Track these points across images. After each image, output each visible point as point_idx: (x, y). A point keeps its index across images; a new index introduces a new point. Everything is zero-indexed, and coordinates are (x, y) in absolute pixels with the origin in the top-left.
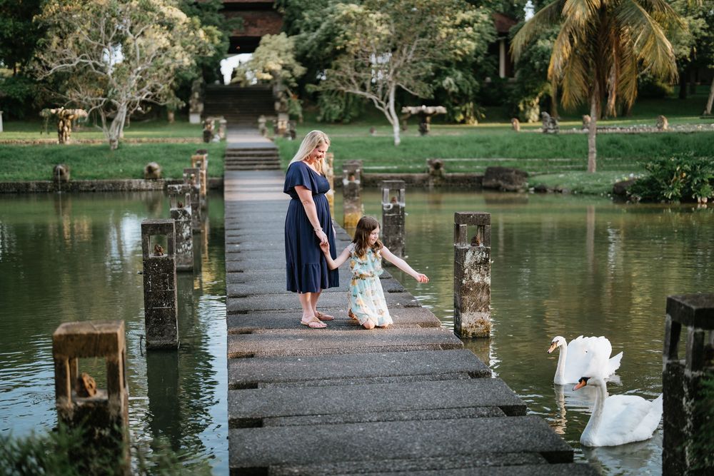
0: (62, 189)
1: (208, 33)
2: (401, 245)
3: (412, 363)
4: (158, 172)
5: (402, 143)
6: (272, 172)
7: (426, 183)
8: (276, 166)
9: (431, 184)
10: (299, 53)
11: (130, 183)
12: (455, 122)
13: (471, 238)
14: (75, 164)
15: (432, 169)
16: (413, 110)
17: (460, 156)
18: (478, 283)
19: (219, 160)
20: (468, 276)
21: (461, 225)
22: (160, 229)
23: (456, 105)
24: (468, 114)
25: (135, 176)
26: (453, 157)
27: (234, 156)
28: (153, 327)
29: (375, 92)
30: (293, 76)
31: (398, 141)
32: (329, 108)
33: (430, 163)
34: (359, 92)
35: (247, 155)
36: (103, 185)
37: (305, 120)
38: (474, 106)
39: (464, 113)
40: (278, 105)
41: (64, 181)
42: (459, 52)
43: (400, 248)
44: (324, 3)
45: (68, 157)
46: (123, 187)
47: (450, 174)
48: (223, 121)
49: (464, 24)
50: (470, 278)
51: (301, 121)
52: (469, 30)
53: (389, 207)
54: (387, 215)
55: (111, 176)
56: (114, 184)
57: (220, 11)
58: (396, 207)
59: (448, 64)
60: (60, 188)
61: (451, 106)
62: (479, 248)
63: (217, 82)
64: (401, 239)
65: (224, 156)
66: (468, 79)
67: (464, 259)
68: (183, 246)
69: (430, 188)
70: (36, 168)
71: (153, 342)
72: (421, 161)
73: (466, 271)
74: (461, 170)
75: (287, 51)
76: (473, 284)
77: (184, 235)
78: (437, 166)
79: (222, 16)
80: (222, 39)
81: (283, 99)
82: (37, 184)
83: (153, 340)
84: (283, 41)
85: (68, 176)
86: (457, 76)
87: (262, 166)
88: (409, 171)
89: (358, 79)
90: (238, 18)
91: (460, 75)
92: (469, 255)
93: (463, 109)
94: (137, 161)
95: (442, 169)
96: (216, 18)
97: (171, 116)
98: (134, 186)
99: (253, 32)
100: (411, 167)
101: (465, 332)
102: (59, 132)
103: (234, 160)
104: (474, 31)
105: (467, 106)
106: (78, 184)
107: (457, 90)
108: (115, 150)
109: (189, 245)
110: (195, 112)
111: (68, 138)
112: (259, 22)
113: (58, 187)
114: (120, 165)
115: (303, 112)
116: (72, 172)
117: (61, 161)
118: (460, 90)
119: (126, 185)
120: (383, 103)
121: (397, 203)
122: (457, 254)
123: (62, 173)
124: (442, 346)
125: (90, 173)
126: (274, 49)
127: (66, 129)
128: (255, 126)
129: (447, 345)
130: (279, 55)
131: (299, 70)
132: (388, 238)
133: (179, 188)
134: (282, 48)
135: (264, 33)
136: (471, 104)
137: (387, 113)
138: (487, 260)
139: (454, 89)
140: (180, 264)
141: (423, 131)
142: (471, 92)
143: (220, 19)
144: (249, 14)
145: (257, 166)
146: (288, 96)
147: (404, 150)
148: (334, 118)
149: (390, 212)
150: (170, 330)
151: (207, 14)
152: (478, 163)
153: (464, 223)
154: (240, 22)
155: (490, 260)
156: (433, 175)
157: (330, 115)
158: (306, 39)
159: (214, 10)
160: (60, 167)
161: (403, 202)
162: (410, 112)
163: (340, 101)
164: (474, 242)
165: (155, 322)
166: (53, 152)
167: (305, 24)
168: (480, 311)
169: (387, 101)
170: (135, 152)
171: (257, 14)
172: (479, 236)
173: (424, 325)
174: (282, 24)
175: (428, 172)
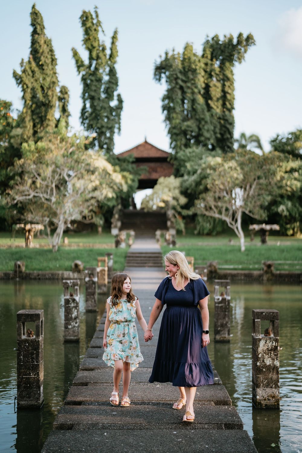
0: (19, 277)
1: (124, 177)
2: (227, 327)
3: (194, 443)
4: (81, 267)
5: (247, 250)
6: (156, 269)
7: (261, 278)
8: (159, 265)
9: (265, 278)
10: (183, 189)
11: (63, 274)
12: (287, 235)
13: (264, 330)
14: (29, 261)
15: (265, 268)
16: (256, 227)
17: (285, 259)
18: (270, 365)
19: (122, 260)
20: (262, 359)
21: (256, 320)
22: (31, 318)
23: (287, 224)
24: (296, 230)
25: (66, 270)
26: (281, 260)
27: (133, 257)
28: (23, 391)
29: (227, 215)
30: (178, 204)
31: (243, 249)
32: (203, 225)
33: (264, 264)
34: (217, 216)
35: (141, 257)
36: (45, 275)
37: (187, 233)
38: (300, 225)
39: (293, 229)
40: (169, 223)
41: (21, 272)
42: (289, 189)
43: (227, 330)
44: (200, 157)
45: (25, 256)
46: (58, 276)
47: (278, 272)
48: (132, 233)
49: (292, 170)
50: (263, 361)
51: (184, 233)
52: (296, 175)
53: (219, 299)
54: (217, 305)
55: (51, 269)
56: (52, 274)
57: (133, 162)
58: (224, 300)
59: (282, 196)
60: (18, 276)
61: (284, 224)
62: (270, 338)
63: (131, 208)
64: (227, 322)
65: (126, 257)
66: (295, 206)
67: (258, 346)
68: (72, 324)
69: (265, 282)
70: (4, 262)
71: (22, 403)
72: (258, 263)
73: (260, 356)
74: (286, 269)
75: (175, 188)
76: (265, 366)
77: (73, 316)
78: (269, 266)
79: (134, 166)
80: (133, 181)
81: (173, 220)
82: (4, 274)
83: (22, 401)
84: (173, 182)
85: (23, 269)
86: (288, 204)
87: (150, 265)
88: (250, 269)
89: (216, 207)
90: (145, 167)
91: (290, 204)
92: (262, 343)
93: (293, 226)
94: (68, 259)
95: (272, 268)
96: (130, 167)
97: (100, 229)
98: (65, 276)
99: (154, 176)
100: (251, 267)
101: (260, 403)
102: (26, 239)
103: (132, 260)
104: (299, 174)
105: (295, 224)
106: (30, 274)
107: (288, 214)
108: (55, 252)
109: (76, 323)
110: (116, 227)
111: (31, 243)
112: (159, 170)
113: (16, 276)
114: (57, 262)
115: (186, 228)
116: (27, 267)
117: (20, 259)
118: (290, 214)
119: (60, 275)
120: (233, 223)
121: (225, 296)
122: (253, 341)
123: (19, 266)
124: (225, 425)
125: (38, 267)
126: (167, 186)
127: (30, 237)
128: (153, 236)
129: (230, 424)
130: (170, 190)
131: (183, 200)
132: (218, 322)
133: (71, 283)
134: (172, 186)
135: (160, 177)
136: (298, 224)
137: (236, 230)
138: (276, 347)
139: (286, 213)
140: (70, 336)
141: (264, 241)
142: (297, 215)
143: (133, 168)
144: (152, 165)
145: (146, 265)
146: (175, 217)
147: (247, 255)
148: (206, 232)
149: (220, 303)
150: (35, 394)
151: (125, 165)
152: (298, 264)
153: (258, 319)
154: (145, 170)
155: (279, 348)
156: (266, 272)
157: (203, 230)
158: (187, 180)
159: (129, 162)
160: (19, 263)
161: (228, 295)
162: (254, 229)
163: (209, 221)
164: (267, 333)
165: (24, 387)
166: (17, 253)
167: (187, 170)
168: (271, 387)
169: (236, 221)
170: (68, 253)
171: (158, 164)
172: (270, 329)
173: (218, 403)
174: (173, 171)
175: (263, 269)
